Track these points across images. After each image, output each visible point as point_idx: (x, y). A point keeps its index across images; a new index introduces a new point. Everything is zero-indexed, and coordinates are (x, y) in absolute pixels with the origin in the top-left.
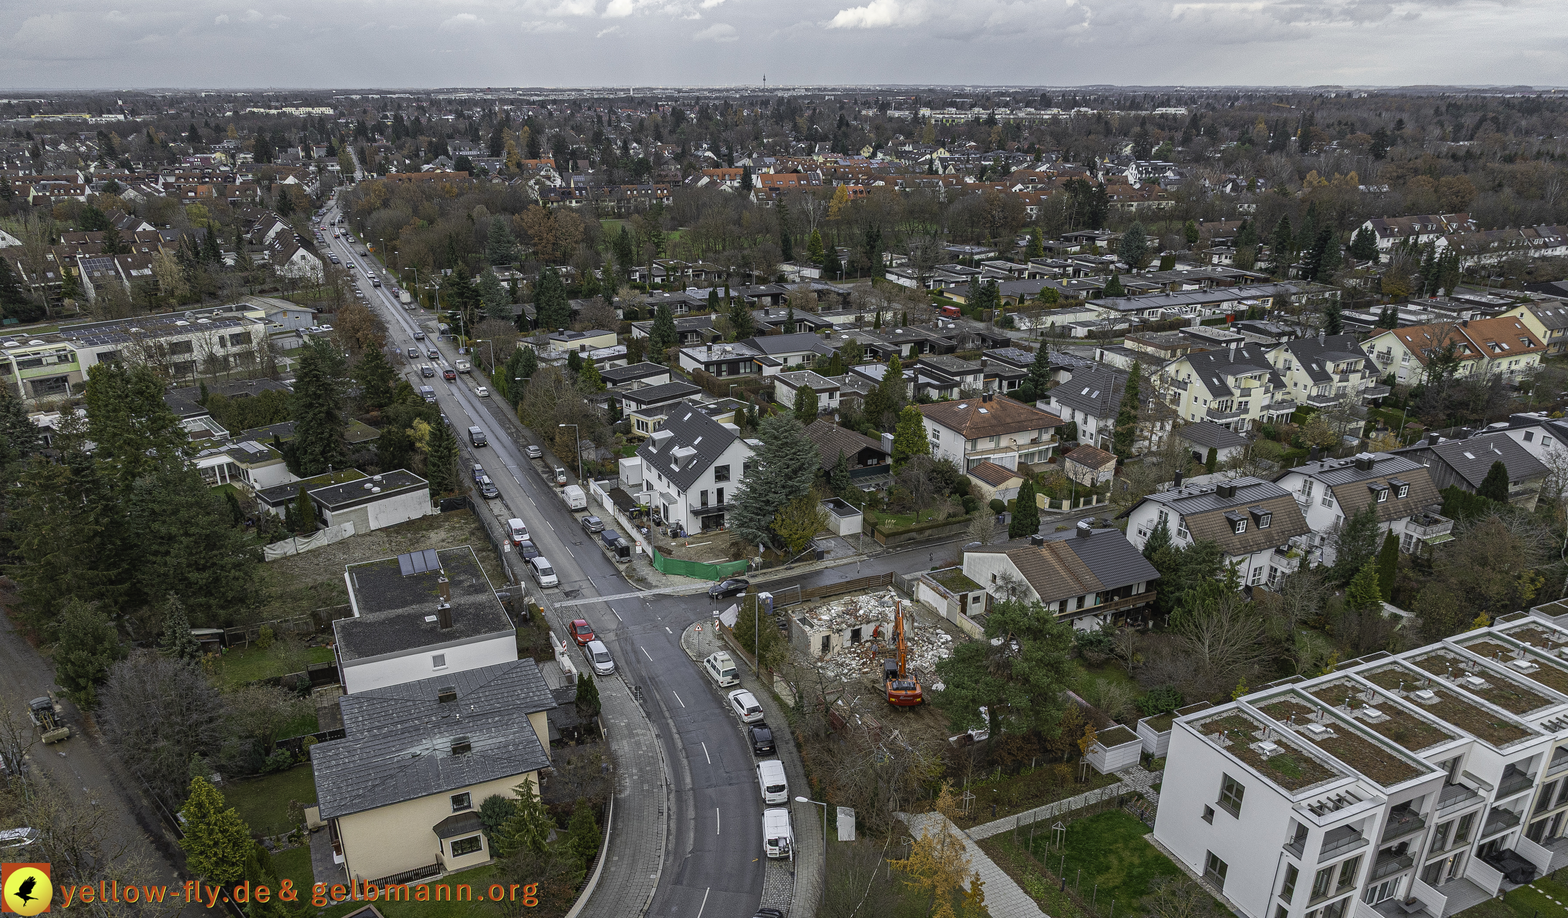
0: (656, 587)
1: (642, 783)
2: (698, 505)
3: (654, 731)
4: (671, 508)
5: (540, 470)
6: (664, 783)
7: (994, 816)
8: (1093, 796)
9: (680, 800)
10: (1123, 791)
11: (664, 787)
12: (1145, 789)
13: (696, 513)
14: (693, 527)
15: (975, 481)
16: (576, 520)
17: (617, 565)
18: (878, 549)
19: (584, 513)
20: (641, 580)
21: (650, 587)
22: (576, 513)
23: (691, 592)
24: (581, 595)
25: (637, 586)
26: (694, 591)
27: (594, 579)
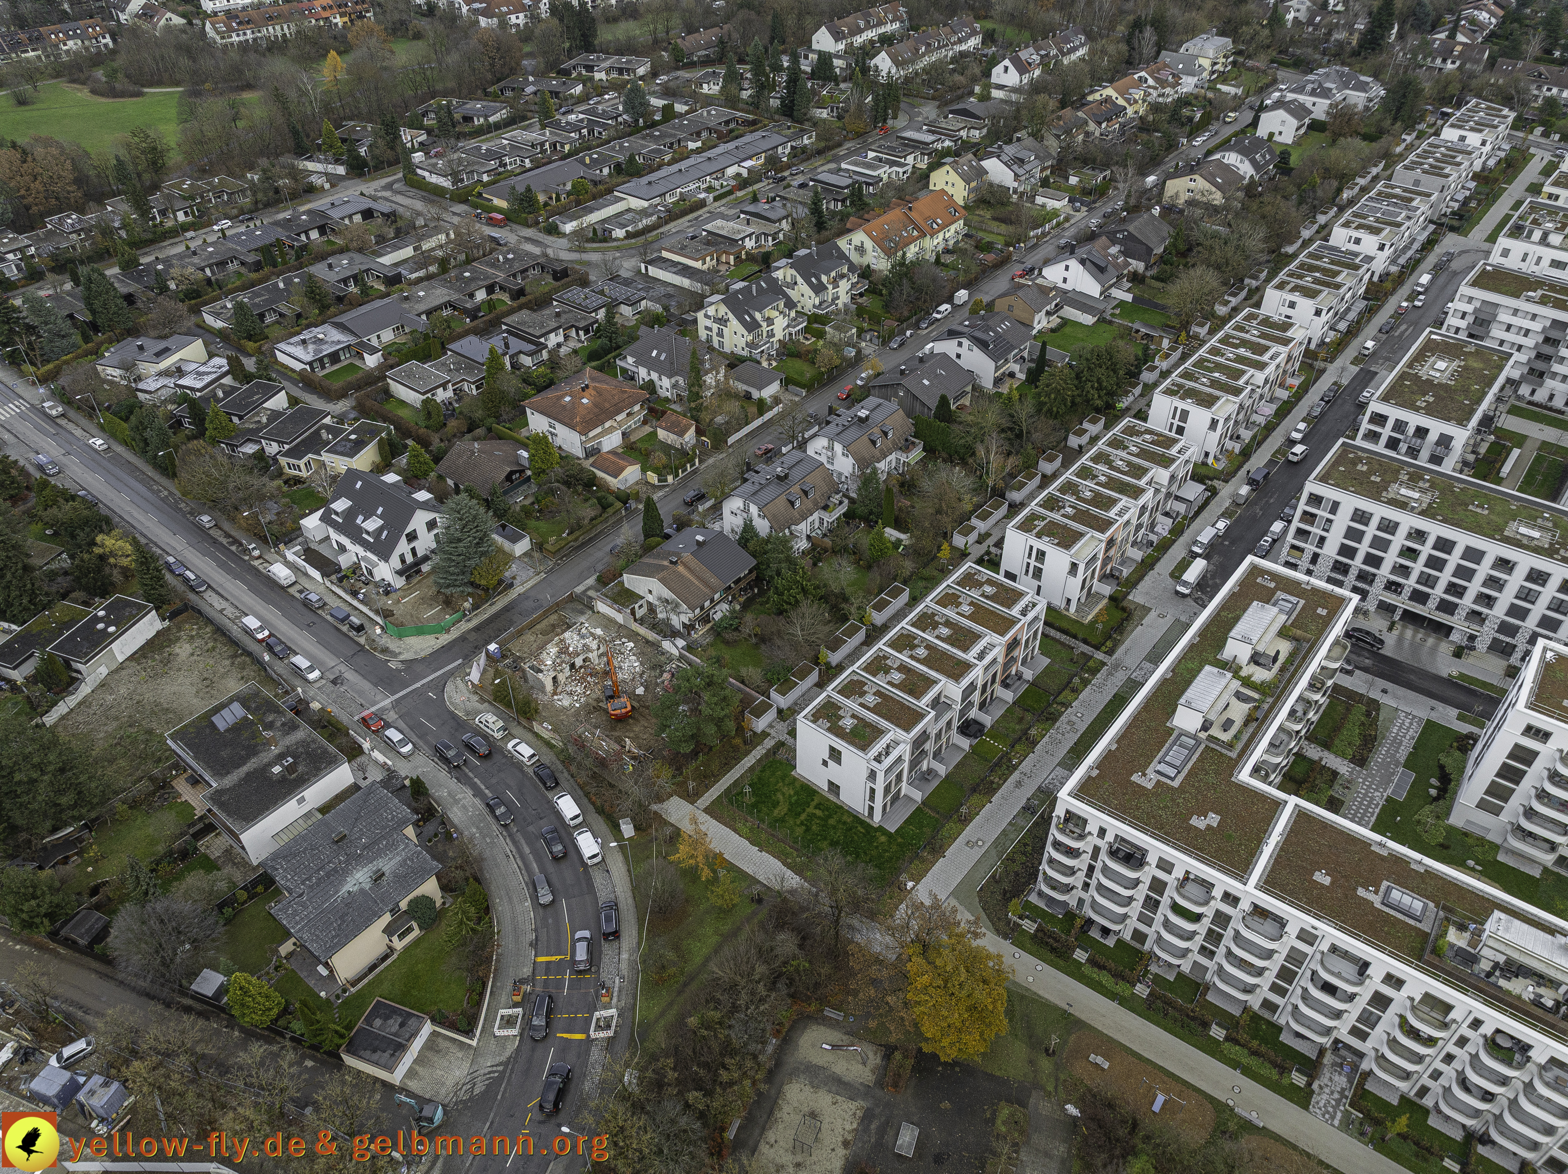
0: (400, 653)
2: (399, 566)
3: (470, 793)
4: (375, 571)
5: (224, 541)
7: (708, 788)
8: (758, 752)
9: (515, 843)
10: (772, 743)
11: (500, 835)
12: (784, 737)
13: (400, 573)
14: (399, 582)
15: (600, 474)
16: (293, 596)
17: (354, 638)
18: (550, 563)
19: (298, 587)
20: (385, 650)
21: (395, 655)
22: (291, 590)
23: (430, 651)
24: (345, 680)
25: (385, 658)
26: (431, 649)
27: (346, 660)
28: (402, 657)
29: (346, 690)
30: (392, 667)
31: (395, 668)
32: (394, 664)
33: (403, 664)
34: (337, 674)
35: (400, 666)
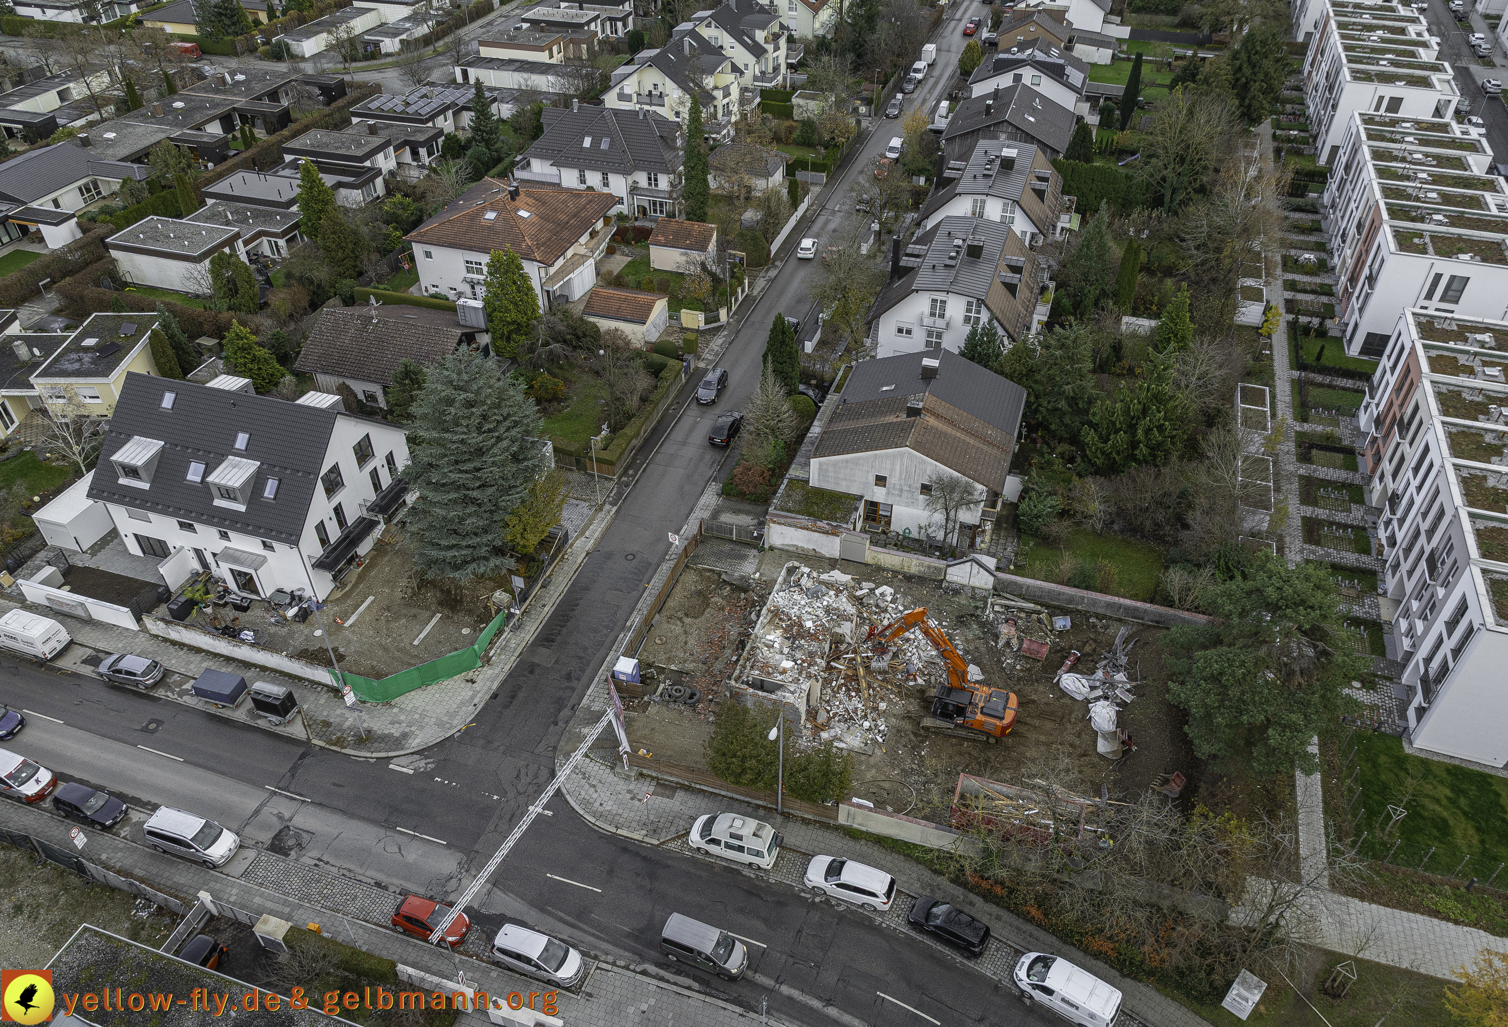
0: (405, 735)
2: (315, 551)
14: (322, 586)
15: (605, 324)
16: (75, 675)
17: (279, 730)
18: (610, 485)
19: (79, 653)
20: (365, 739)
21: (398, 742)
22: (67, 663)
23: (469, 711)
24: (304, 835)
25: (374, 755)
26: (471, 708)
27: (281, 785)
28: (416, 743)
29: (319, 860)
30: (405, 770)
31: (411, 772)
32: (403, 764)
33: (426, 757)
34: (278, 826)
35: (422, 764)
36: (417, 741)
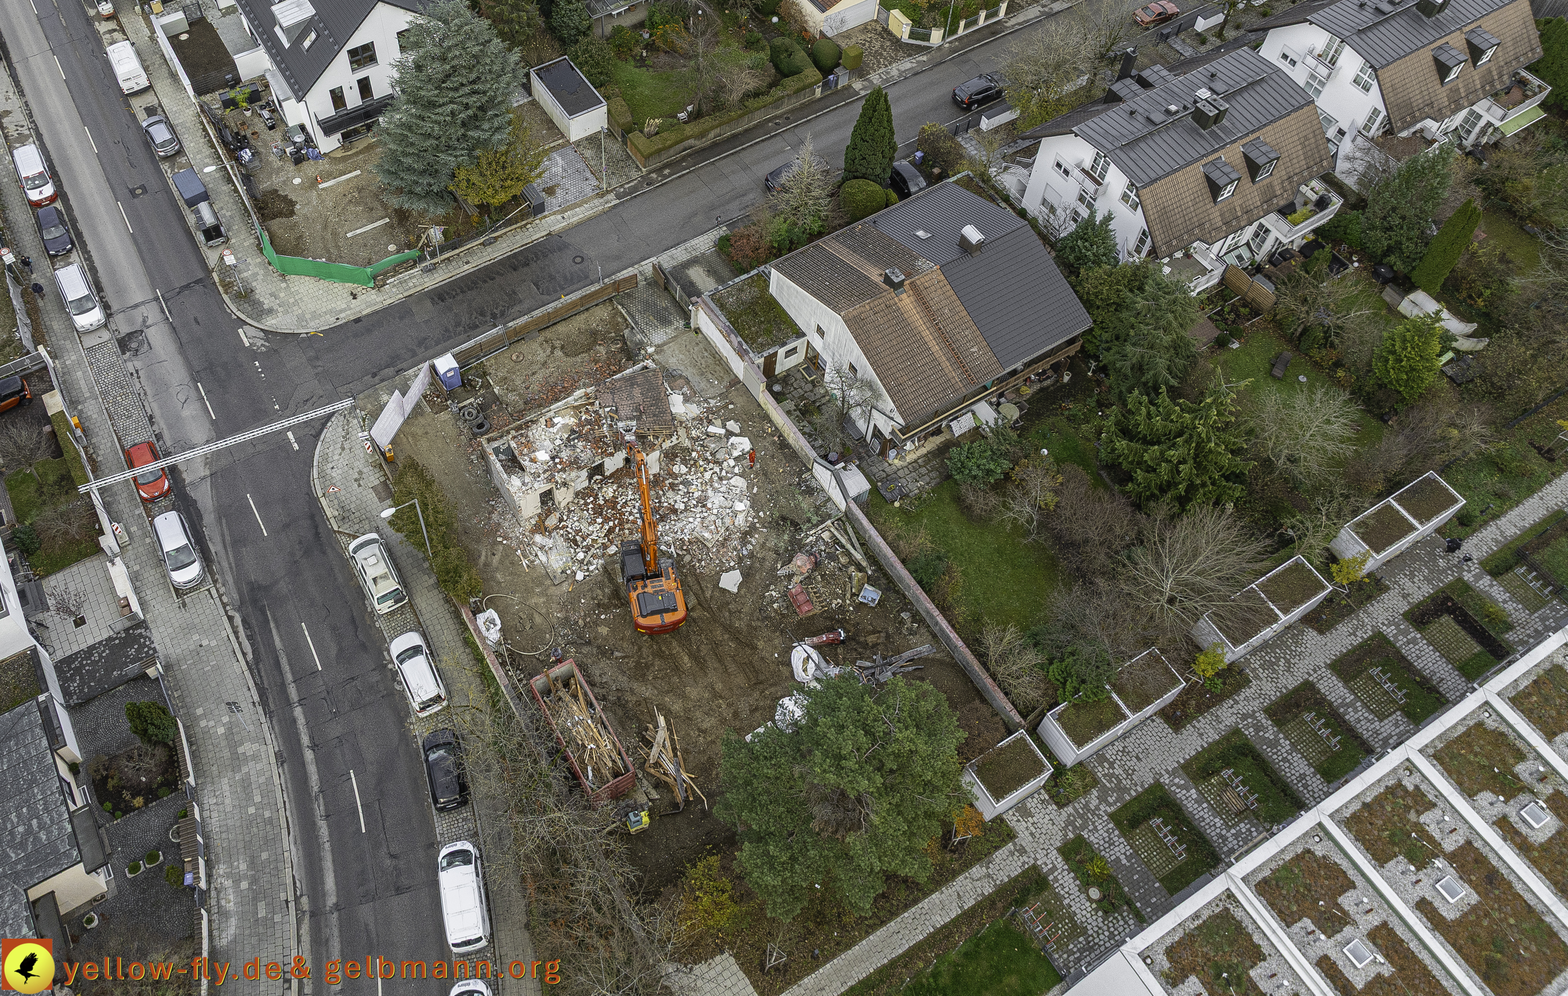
0: (270, 311)
1: (255, 900)
6: (291, 898)
9: (318, 940)
11: (292, 905)
16: (133, 116)
17: (204, 249)
20: (246, 296)
21: (260, 311)
23: (329, 322)
24: (146, 345)
25: (239, 314)
26: (333, 319)
27: (166, 295)
28: (270, 323)
29: (137, 371)
30: (245, 340)
31: (247, 344)
32: (249, 334)
33: (267, 340)
34: (137, 327)
35: (260, 343)
36: (274, 322)
